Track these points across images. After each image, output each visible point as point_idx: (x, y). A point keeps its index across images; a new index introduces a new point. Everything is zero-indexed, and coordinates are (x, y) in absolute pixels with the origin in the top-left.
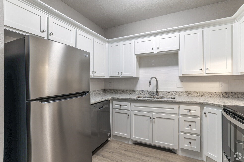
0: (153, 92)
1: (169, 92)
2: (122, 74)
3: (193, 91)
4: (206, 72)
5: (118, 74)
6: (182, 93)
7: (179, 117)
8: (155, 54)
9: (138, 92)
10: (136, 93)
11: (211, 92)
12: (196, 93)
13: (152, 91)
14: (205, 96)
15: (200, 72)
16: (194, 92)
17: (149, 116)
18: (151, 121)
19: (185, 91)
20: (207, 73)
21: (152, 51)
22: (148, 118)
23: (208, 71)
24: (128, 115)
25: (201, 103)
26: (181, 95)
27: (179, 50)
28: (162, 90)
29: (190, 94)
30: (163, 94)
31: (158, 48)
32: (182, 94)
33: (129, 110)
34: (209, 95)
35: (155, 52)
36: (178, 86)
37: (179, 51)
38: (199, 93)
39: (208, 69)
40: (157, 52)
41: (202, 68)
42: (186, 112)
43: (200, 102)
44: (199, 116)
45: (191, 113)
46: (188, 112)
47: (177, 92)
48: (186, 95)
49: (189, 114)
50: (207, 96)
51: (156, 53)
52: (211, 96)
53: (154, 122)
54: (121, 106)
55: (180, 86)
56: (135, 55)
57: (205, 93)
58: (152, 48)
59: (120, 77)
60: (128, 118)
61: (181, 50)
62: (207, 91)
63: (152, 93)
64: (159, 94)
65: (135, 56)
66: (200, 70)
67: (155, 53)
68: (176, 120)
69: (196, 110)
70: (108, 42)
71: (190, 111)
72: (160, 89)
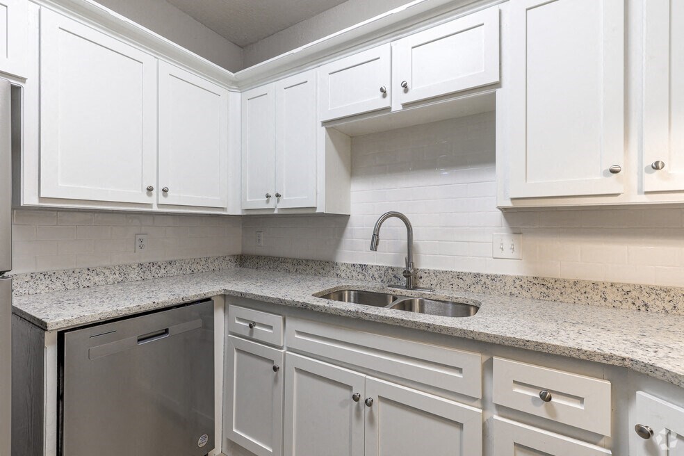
0: (395, 272)
1: (459, 276)
2: (278, 201)
3: (572, 277)
4: (641, 182)
5: (268, 202)
6: (518, 282)
7: (488, 415)
8: (398, 113)
9: (343, 268)
10: (339, 272)
11: (667, 291)
12: (588, 289)
13: (393, 269)
14: (634, 308)
15: (611, 185)
16: (575, 283)
17: (350, 388)
18: (358, 409)
19: (530, 274)
20: (646, 193)
21: (383, 103)
22: (347, 394)
23: (654, 181)
24: (275, 369)
25: (617, 363)
26: (511, 294)
27: (497, 85)
28: (432, 268)
29: (557, 293)
30: (434, 282)
31: (405, 86)
32: (518, 287)
33: (281, 348)
34: (658, 303)
35: (397, 107)
36: (498, 254)
37: (498, 92)
38: (601, 287)
39: (656, 167)
40: (405, 105)
41: (617, 161)
42: (525, 399)
43: (612, 357)
44: (602, 436)
45: (552, 411)
46: (534, 399)
47: (494, 278)
48: (537, 295)
49: (541, 411)
50: (643, 309)
51: (400, 108)
52: (669, 307)
53: (372, 419)
54: (251, 326)
55: (507, 253)
56: (324, 123)
57: (634, 293)
58: (382, 90)
59: (276, 212)
60: (276, 380)
61: (505, 83)
62: (643, 282)
63: (395, 277)
64: (421, 280)
65: (324, 128)
66: (605, 174)
67: (393, 110)
68: (473, 434)
69: (581, 400)
70: (240, 86)
71: (546, 398)
72: (425, 263)
